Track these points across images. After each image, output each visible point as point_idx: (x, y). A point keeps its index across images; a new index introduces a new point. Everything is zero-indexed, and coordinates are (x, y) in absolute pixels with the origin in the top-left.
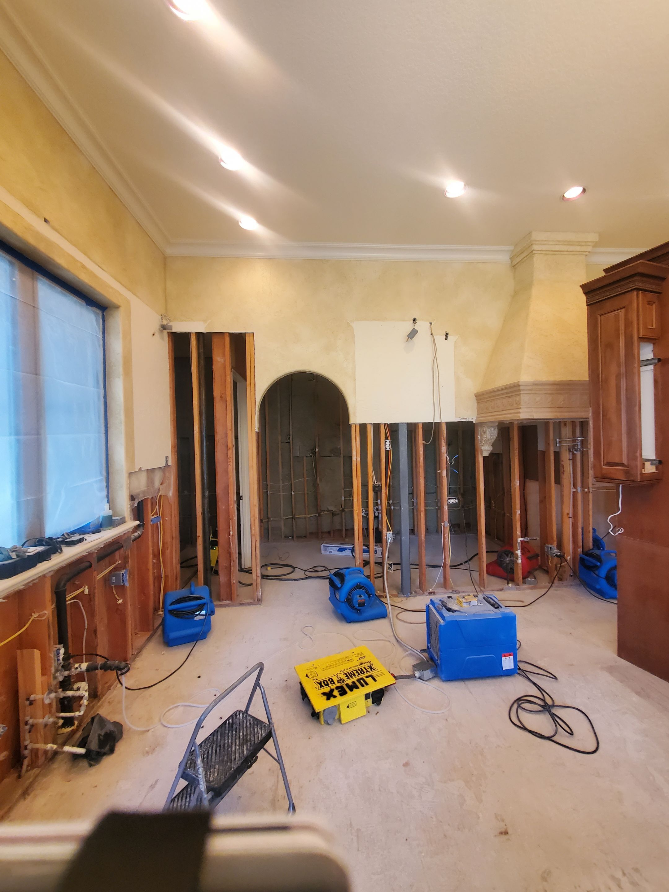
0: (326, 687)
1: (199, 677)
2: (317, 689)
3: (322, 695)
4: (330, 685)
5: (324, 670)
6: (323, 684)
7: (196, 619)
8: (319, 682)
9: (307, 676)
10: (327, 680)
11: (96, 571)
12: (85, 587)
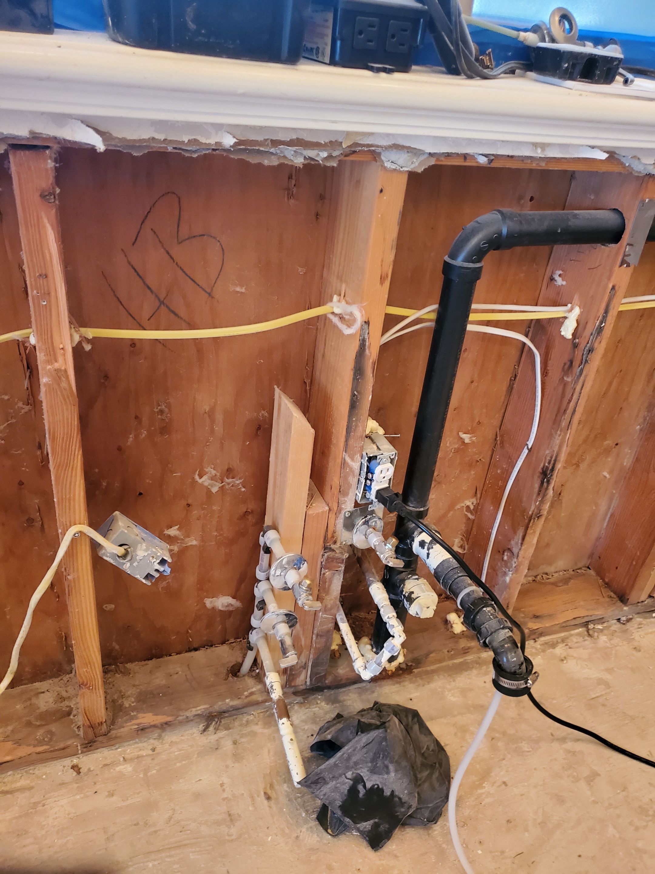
11: (628, 265)
12: (571, 310)
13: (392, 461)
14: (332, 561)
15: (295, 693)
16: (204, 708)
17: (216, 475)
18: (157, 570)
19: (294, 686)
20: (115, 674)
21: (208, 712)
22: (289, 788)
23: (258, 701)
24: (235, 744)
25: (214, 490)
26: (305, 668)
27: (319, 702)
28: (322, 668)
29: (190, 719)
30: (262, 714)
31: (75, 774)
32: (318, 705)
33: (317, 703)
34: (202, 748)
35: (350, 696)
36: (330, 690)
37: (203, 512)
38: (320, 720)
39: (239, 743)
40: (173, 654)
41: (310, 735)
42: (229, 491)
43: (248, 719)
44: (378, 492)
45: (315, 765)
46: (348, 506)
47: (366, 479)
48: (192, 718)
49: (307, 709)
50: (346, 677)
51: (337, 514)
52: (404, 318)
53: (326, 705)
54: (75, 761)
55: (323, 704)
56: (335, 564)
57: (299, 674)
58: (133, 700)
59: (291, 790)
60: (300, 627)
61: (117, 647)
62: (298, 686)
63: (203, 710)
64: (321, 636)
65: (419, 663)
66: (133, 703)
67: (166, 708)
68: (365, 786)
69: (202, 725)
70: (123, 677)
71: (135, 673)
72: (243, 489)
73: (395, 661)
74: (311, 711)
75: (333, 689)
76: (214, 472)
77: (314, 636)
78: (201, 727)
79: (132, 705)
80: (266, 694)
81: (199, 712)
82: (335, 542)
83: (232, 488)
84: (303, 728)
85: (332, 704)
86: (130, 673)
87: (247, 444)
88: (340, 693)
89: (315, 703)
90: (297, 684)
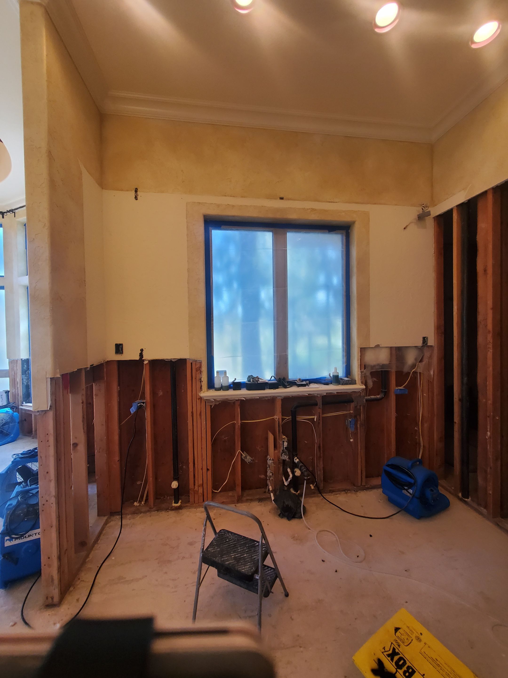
0: (394, 664)
1: (371, 536)
2: (384, 651)
3: (377, 661)
4: (401, 671)
5: (424, 655)
6: (396, 658)
7: (404, 492)
8: (397, 651)
9: (397, 629)
10: (408, 664)
11: (320, 409)
12: (315, 416)
13: (287, 442)
18: (250, 461)
25: (260, 450)
31: (235, 506)
44: (285, 447)
46: (281, 451)
47: (283, 445)
51: (279, 453)
52: (286, 418)
54: (235, 504)
56: (280, 463)
58: (246, 495)
63: (259, 498)
68: (285, 504)
70: (244, 491)
78: (258, 502)
82: (280, 459)
83: (262, 448)
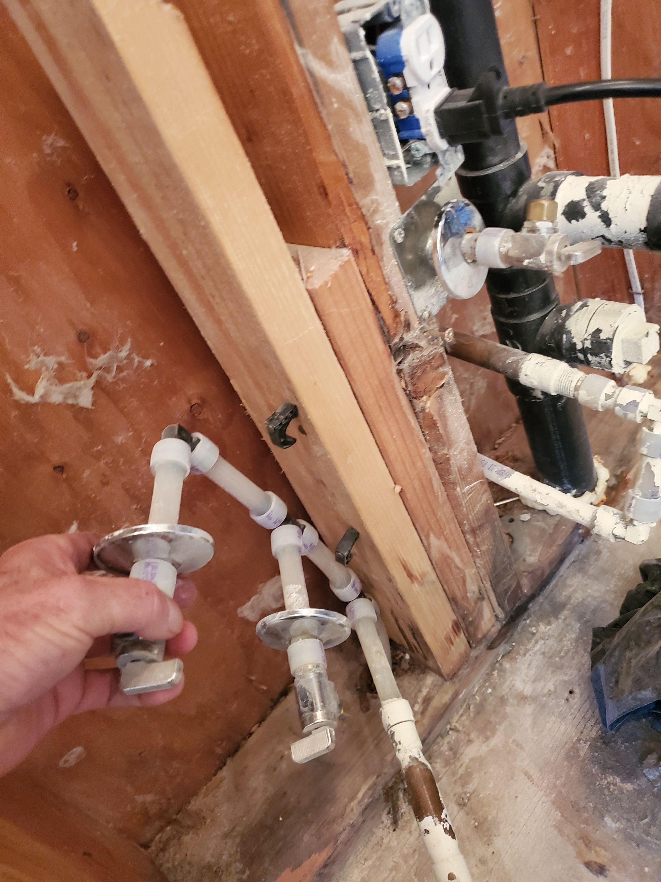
14: (424, 371)
15: (491, 647)
16: (369, 789)
17: (60, 364)
19: (484, 637)
20: (179, 838)
21: (379, 788)
22: (619, 820)
23: (446, 702)
24: (465, 805)
25: (87, 400)
26: (483, 599)
27: (533, 629)
28: (509, 577)
29: (359, 824)
30: (464, 718)
32: (538, 635)
33: (534, 634)
34: (417, 857)
35: (571, 586)
36: (536, 599)
37: (102, 463)
38: (562, 658)
39: (469, 799)
40: (253, 729)
41: (567, 694)
42: (122, 386)
43: (449, 743)
44: (438, 118)
45: (623, 743)
46: (389, 214)
47: (392, 101)
48: (361, 819)
49: (525, 655)
50: (547, 562)
51: (376, 249)
53: (549, 627)
55: (542, 627)
56: (432, 375)
57: (480, 613)
58: (240, 866)
59: (624, 822)
60: (439, 539)
61: (149, 798)
62: (489, 630)
63: (370, 792)
64: (480, 527)
65: (629, 461)
66: (243, 872)
67: (306, 838)
69: (385, 812)
70: (198, 835)
71: (212, 811)
72: (148, 363)
73: (598, 484)
74: (535, 654)
75: (539, 594)
76: (51, 361)
77: (468, 536)
79: (245, 877)
80: (448, 683)
81: (366, 800)
82: (408, 326)
83: (121, 375)
84: (546, 691)
85: (557, 617)
86: (204, 818)
87: (75, 249)
88: (552, 591)
89: (530, 635)
90: (485, 631)
